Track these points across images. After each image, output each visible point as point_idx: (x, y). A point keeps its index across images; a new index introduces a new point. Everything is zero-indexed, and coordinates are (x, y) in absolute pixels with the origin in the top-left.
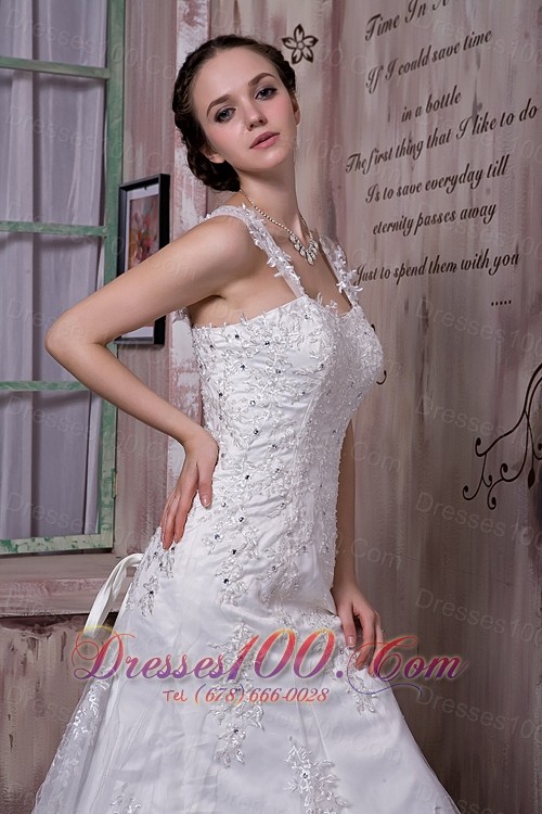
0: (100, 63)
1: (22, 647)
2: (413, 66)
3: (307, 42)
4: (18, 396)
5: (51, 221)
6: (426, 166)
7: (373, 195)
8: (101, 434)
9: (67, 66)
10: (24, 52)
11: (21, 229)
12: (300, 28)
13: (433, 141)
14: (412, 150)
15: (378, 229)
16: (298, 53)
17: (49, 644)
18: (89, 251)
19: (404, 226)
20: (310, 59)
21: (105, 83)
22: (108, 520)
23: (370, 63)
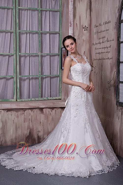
0: (58, 31)
1: (50, 112)
2: (100, 32)
3: (86, 28)
4: (48, 77)
5: (52, 53)
6: (102, 45)
7: (96, 49)
8: (59, 82)
9: (54, 32)
10: (48, 30)
11: (48, 54)
12: (85, 26)
13: (102, 42)
14: (100, 43)
15: (96, 54)
16: (85, 29)
17: (54, 111)
18: (57, 56)
19: (99, 53)
20: (87, 30)
21: (59, 33)
22: (60, 95)
23: (95, 31)
